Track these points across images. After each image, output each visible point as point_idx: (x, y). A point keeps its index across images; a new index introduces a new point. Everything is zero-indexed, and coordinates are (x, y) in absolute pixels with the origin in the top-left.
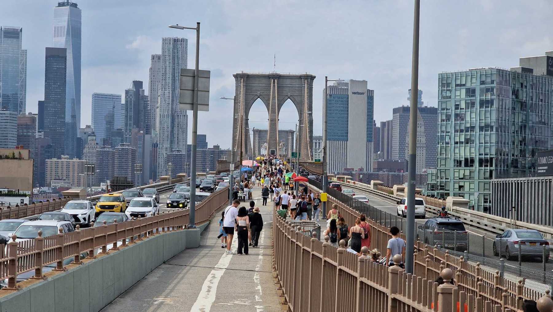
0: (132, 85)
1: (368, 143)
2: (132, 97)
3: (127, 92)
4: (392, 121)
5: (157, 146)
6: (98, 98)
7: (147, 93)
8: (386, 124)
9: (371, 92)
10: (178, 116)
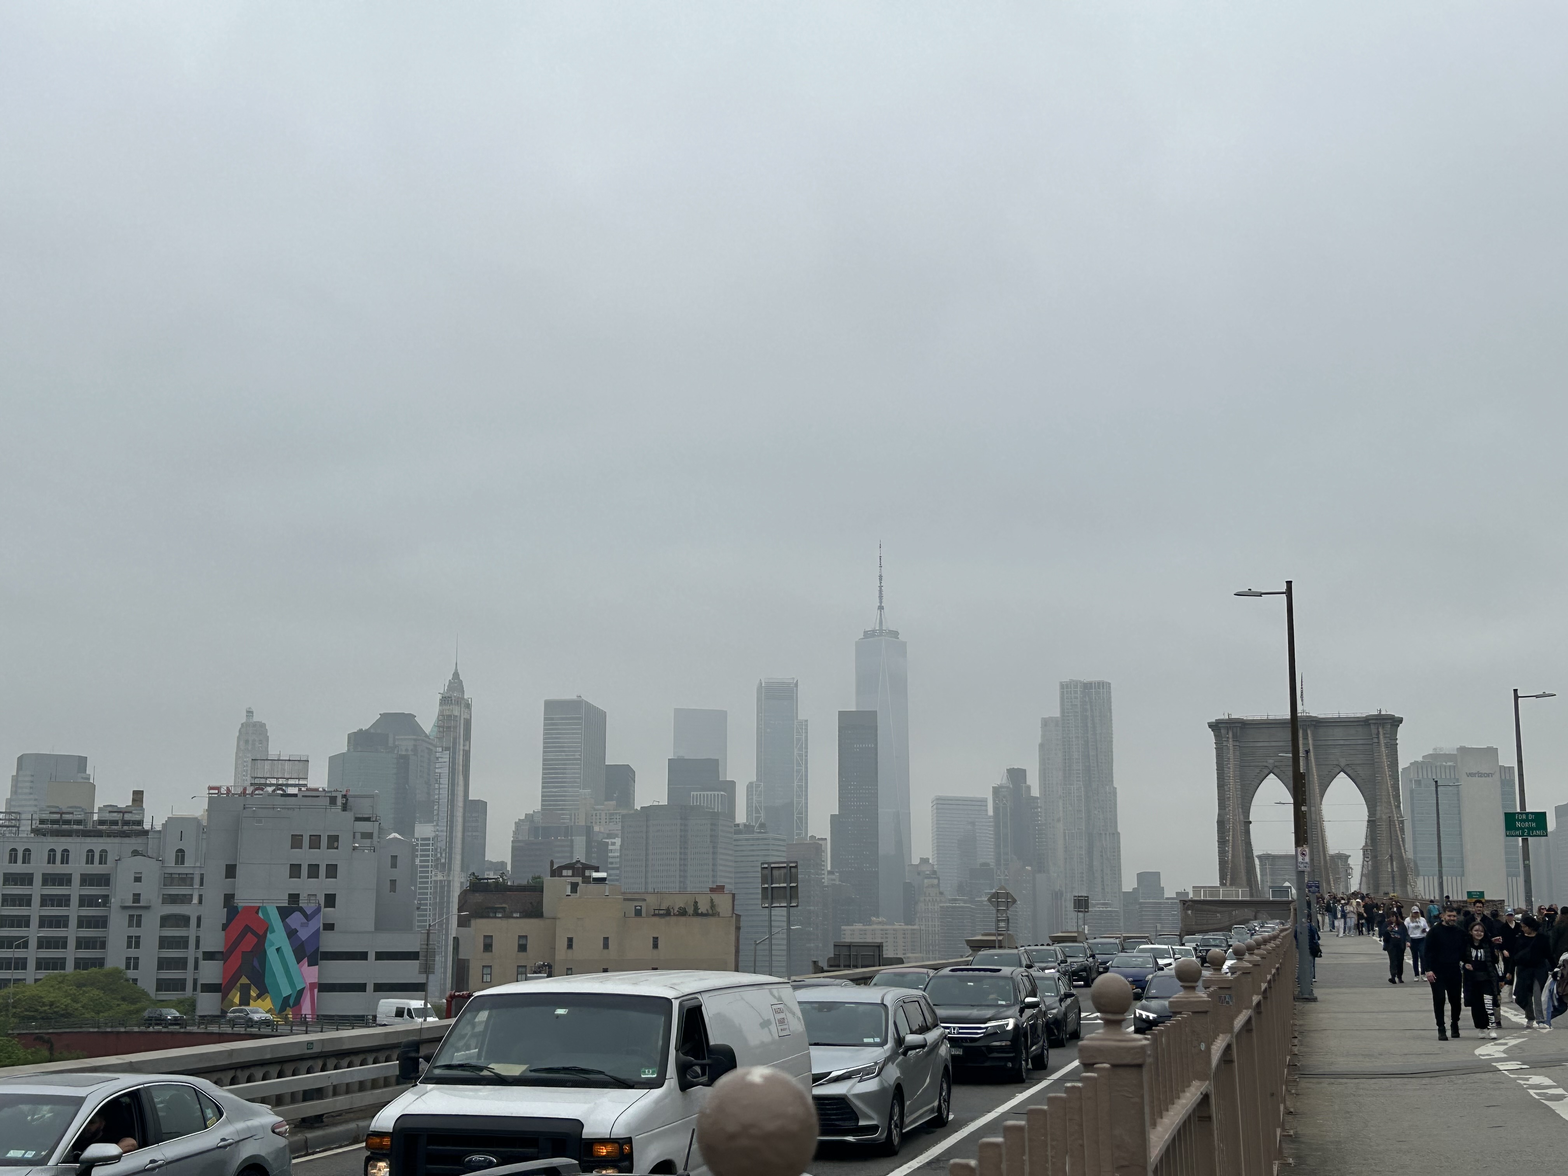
0: (1005, 777)
1: (1510, 879)
2: (1007, 801)
3: (996, 791)
5: (1062, 894)
6: (943, 805)
7: (1035, 792)
9: (1507, 771)
10: (1101, 834)
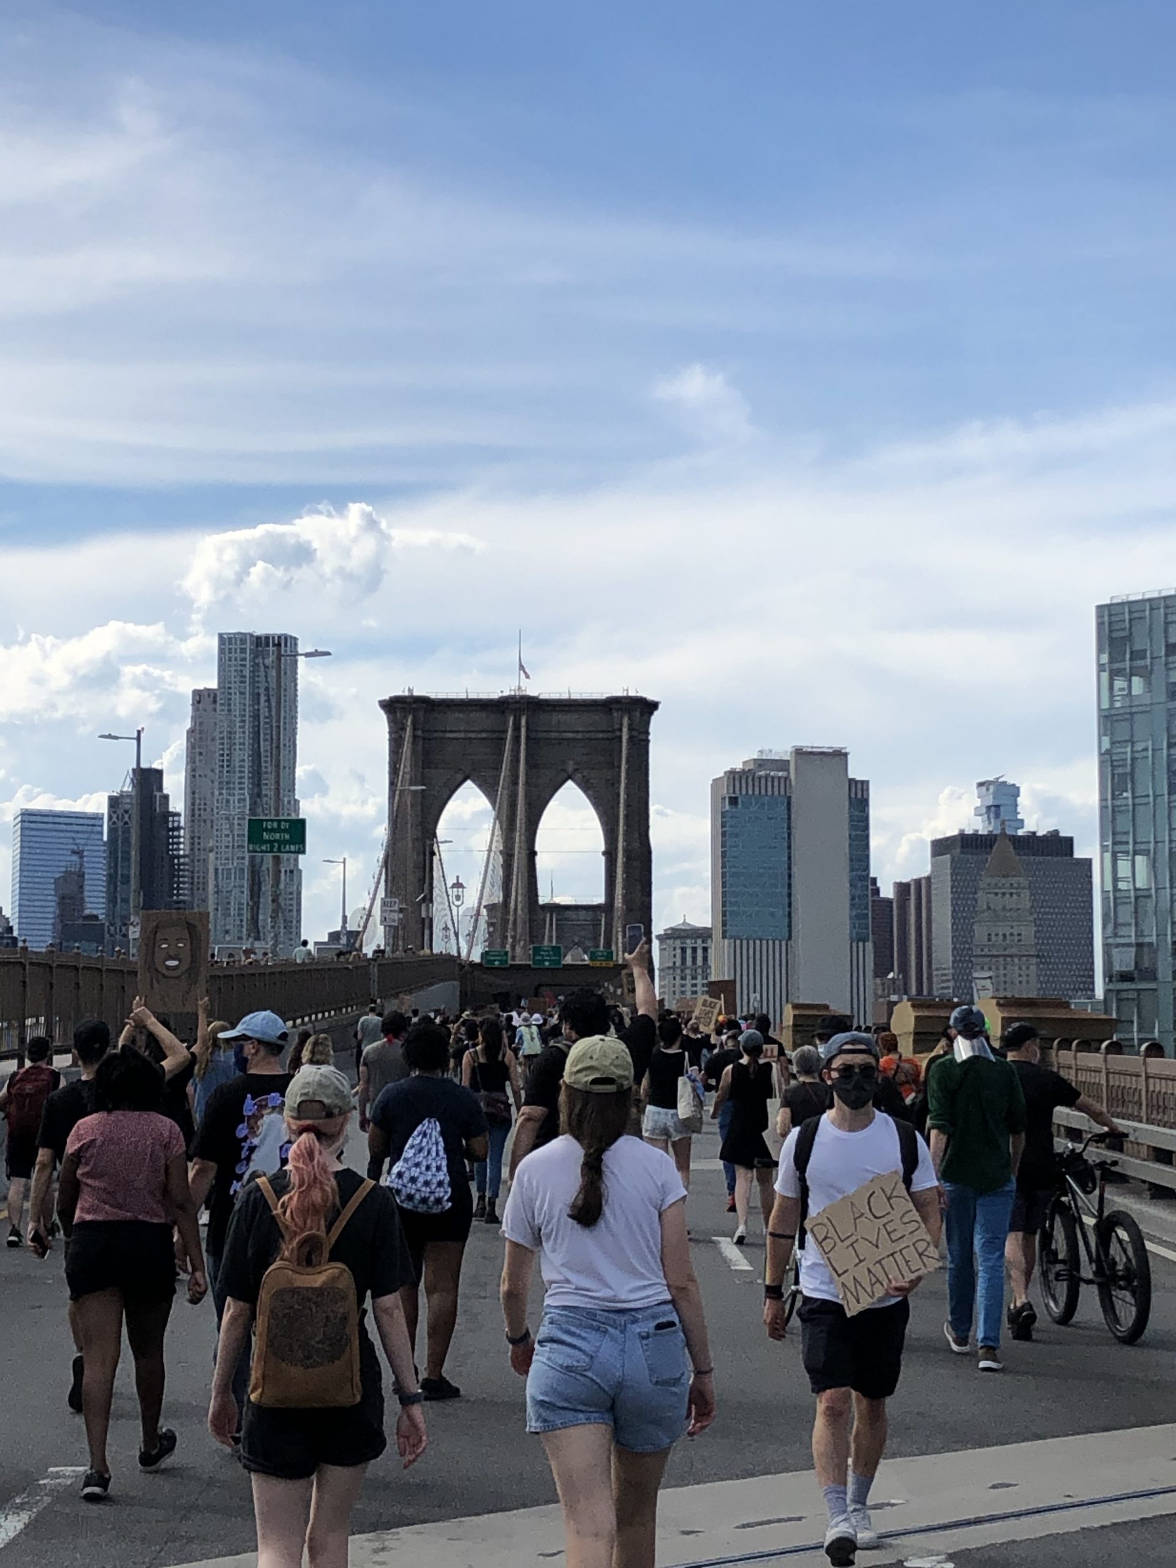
0: (129, 782)
1: (854, 945)
2: (130, 818)
3: (114, 802)
4: (928, 879)
6: (31, 825)
8: (912, 888)
9: (859, 786)
